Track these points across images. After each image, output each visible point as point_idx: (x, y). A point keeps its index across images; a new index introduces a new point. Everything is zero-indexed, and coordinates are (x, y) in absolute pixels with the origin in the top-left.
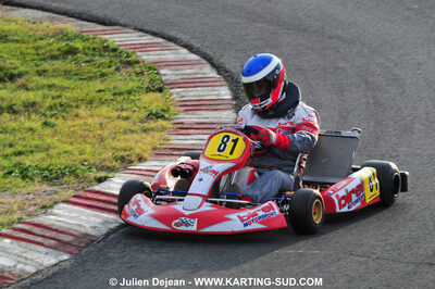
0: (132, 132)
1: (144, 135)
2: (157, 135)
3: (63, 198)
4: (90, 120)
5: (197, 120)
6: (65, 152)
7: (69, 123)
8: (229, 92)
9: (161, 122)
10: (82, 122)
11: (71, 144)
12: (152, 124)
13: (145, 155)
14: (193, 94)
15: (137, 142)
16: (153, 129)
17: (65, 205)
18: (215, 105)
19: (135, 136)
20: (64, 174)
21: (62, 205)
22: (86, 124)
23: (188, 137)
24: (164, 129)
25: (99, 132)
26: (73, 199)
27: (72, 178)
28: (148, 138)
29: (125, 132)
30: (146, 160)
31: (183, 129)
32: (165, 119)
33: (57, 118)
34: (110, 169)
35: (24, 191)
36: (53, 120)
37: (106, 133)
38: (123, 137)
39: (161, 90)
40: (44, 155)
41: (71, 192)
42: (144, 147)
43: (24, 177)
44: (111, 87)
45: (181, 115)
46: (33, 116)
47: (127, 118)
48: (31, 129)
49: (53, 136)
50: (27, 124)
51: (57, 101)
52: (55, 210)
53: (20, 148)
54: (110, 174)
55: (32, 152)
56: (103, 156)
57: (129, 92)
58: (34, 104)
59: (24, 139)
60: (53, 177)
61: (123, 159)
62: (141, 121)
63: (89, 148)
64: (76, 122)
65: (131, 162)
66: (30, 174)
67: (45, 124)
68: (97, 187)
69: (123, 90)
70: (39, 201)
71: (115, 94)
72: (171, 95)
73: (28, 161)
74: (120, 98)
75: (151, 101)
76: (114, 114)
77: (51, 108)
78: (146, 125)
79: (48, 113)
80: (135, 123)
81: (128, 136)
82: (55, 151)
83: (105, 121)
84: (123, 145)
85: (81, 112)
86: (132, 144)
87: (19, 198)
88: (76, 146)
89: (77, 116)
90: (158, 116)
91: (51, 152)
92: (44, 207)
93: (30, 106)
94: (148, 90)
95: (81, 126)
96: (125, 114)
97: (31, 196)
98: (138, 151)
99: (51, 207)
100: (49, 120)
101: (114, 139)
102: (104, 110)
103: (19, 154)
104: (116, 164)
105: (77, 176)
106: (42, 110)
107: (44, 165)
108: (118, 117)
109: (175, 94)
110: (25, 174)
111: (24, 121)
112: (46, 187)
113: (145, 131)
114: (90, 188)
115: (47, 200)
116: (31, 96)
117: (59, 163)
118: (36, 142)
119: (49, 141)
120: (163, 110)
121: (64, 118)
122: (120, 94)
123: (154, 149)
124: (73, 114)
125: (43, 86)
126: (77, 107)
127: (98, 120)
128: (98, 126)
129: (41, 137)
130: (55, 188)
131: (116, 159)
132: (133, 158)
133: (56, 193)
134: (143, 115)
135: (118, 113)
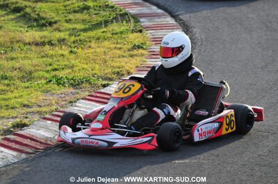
0: (123, 57)
2: (139, 59)
3: (82, 97)
4: (98, 50)
6: (83, 69)
7: (86, 51)
9: (141, 51)
10: (93, 51)
11: (87, 64)
12: (135, 52)
13: (132, 71)
14: (160, 34)
15: (126, 63)
16: (136, 55)
17: (84, 101)
19: (125, 59)
20: (82, 82)
21: (81, 101)
22: (95, 52)
23: (157, 60)
24: (142, 55)
25: (103, 57)
26: (88, 97)
27: (87, 85)
28: (134, 61)
29: (119, 57)
30: (132, 74)
31: (154, 55)
32: (144, 49)
33: (78, 48)
34: (111, 79)
35: (59, 92)
36: (75, 50)
37: (108, 58)
38: (117, 60)
39: (141, 31)
40: (70, 70)
41: (87, 93)
42: (131, 66)
43: (58, 84)
44: (111, 30)
45: (153, 47)
46: (63, 47)
47: (120, 49)
48: (62, 55)
49: (76, 59)
50: (60, 52)
51: (78, 38)
52: (77, 104)
53: (56, 67)
54: (111, 83)
55: (63, 69)
56: (106, 71)
57: (121, 33)
58: (64, 40)
59: (58, 61)
60: (76, 84)
61: (118, 73)
62: (129, 50)
63: (97, 67)
64: (90, 51)
65: (123, 75)
66: (62, 82)
67: (71, 52)
68: (103, 91)
69: (118, 31)
70: (67, 98)
71: (113, 34)
72: (147, 34)
73: (61, 74)
74: (116, 36)
75: (135, 38)
76: (113, 46)
77: (74, 42)
78: (132, 53)
79: (72, 45)
80: (125, 52)
81: (121, 59)
82: (77, 68)
83: (107, 50)
84: (118, 64)
85: (93, 45)
86: (123, 64)
87: (55, 97)
88: (90, 65)
89: (90, 47)
90: (139, 47)
91: (75, 69)
92: (71, 102)
93: (62, 41)
94: (133, 31)
95: (92, 53)
96: (119, 46)
97: (63, 95)
98: (127, 68)
99: (75, 102)
100: (73, 49)
101: (112, 61)
102: (106, 43)
103: (56, 70)
104: (114, 76)
105: (90, 83)
106: (69, 44)
107: (70, 77)
108: (115, 48)
109: (149, 34)
110: (59, 82)
111: (58, 50)
112: (72, 90)
113: (131, 56)
114: (99, 91)
115: (72, 98)
116: (62, 35)
117: (79, 75)
118: (65, 63)
119: (73, 62)
120: (142, 44)
121: (82, 48)
122: (116, 34)
123: (137, 67)
124: (88, 46)
125: (69, 29)
126: (90, 41)
127: (102, 50)
128: (103, 53)
129: (68, 60)
130: (77, 91)
131: (114, 73)
132: (124, 73)
133: (78, 93)
134: (130, 46)
135: (115, 45)
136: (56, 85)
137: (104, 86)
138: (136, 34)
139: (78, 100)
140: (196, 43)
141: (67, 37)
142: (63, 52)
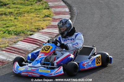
0: (40, 21)
1: (44, 22)
2: (47, 22)
3: (20, 40)
4: (28, 17)
5: (59, 18)
6: (21, 26)
7: (22, 18)
8: (68, 9)
9: (49, 18)
10: (25, 18)
11: (23, 24)
12: (46, 19)
13: (44, 28)
14: (58, 10)
15: (42, 24)
16: (46, 20)
18: (64, 13)
19: (41, 22)
20: (20, 33)
21: (20, 42)
22: (27, 19)
23: (56, 22)
24: (49, 20)
25: (31, 21)
26: (23, 40)
27: (23, 34)
28: (45, 23)
29: (38, 21)
30: (44, 29)
31: (55, 20)
32: (50, 17)
33: (18, 17)
34: (34, 32)
35: (9, 38)
36: (17, 17)
37: (33, 21)
38: (37, 22)
39: (48, 9)
40: (15, 27)
41: (23, 38)
42: (44, 25)
43: (9, 34)
44: (34, 8)
45: (55, 16)
46: (12, 16)
47: (39, 17)
48: (11, 20)
49: (17, 22)
50: (10, 18)
51: (18, 12)
52: (18, 43)
53: (8, 25)
54: (34, 33)
55: (11, 26)
56: (32, 28)
57: (39, 9)
58: (12, 13)
59: (9, 23)
60: (17, 34)
61: (37, 29)
62: (43, 18)
63: (28, 25)
64: (24, 18)
65: (40, 29)
66: (11, 33)
67: (15, 18)
68: (30, 37)
70: (13, 40)
71: (35, 10)
72: (51, 10)
73: (10, 29)
74: (37, 11)
75: (46, 12)
76: (35, 16)
77: (17, 14)
78: (44, 19)
79: (16, 15)
80: (41, 18)
82: (18, 26)
83: (32, 18)
84: (38, 25)
85: (26, 15)
86: (40, 24)
87: (7, 40)
88: (24, 25)
89: (24, 16)
90: (48, 16)
91: (17, 26)
92: (15, 42)
93: (11, 13)
95: (25, 19)
96: (38, 16)
97: (11, 39)
98: (42, 26)
99: (17, 42)
101: (35, 23)
102: (32, 14)
103: (8, 27)
104: (36, 30)
105: (24, 33)
106: (14, 14)
107: (15, 30)
108: (36, 17)
109: (53, 10)
110: (9, 33)
111: (9, 18)
112: (15, 36)
113: (44, 20)
114: (28, 37)
115: (15, 40)
116: (11, 10)
117: (19, 29)
118: (12, 24)
119: (16, 23)
120: (49, 15)
121: (21, 17)
122: (37, 10)
123: (47, 26)
124: (23, 15)
125: (14, 8)
126: (24, 13)
127: (30, 17)
128: (30, 19)
129: (14, 22)
130: (18, 37)
131: (35, 28)
132: (40, 28)
133: (18, 38)
134: (43, 16)
135: (36, 15)
136: (8, 34)
137: (31, 35)
138: (46, 10)
139: (18, 41)
140: (75, 15)
141: (13, 11)
142: (11, 19)
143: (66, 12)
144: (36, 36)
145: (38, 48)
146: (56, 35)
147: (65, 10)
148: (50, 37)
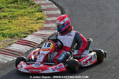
0: (33, 23)
1: (37, 24)
2: (40, 24)
3: (14, 42)
4: (22, 20)
5: (51, 20)
6: (15, 29)
7: (16, 21)
8: (60, 12)
9: (41, 21)
10: (19, 21)
11: (17, 27)
12: (39, 21)
13: (37, 30)
14: (50, 12)
15: (35, 26)
16: (39, 22)
17: (15, 44)
18: (55, 15)
19: (34, 24)
20: (15, 35)
21: (14, 44)
22: (20, 21)
23: (49, 24)
24: (42, 22)
25: (24, 23)
26: (17, 42)
27: (17, 37)
28: (38, 25)
30: (37, 31)
31: (47, 22)
32: (43, 20)
33: (12, 20)
34: (28, 34)
35: (4, 40)
37: (26, 24)
39: (41, 11)
40: (9, 30)
41: (17, 40)
42: (37, 27)
43: (4, 36)
44: (27, 11)
45: (47, 18)
46: (6, 19)
47: (32, 20)
48: (5, 23)
49: (11, 25)
51: (12, 15)
52: (12, 46)
55: (6, 29)
56: (25, 30)
58: (6, 16)
59: (3, 26)
60: (12, 36)
61: (31, 31)
62: (36, 20)
63: (21, 28)
67: (9, 21)
68: (24, 39)
69: (31, 12)
70: (8, 43)
71: (28, 13)
72: (44, 13)
73: (5, 32)
74: (30, 14)
75: (39, 15)
77: (11, 17)
80: (34, 21)
81: (32, 25)
82: (12, 29)
84: (31, 27)
85: (19, 18)
86: (33, 27)
87: (2, 42)
90: (40, 19)
91: (11, 29)
92: (9, 45)
94: (38, 12)
96: (31, 18)
97: (6, 42)
98: (35, 29)
99: (11, 44)
100: (10, 20)
101: (28, 25)
102: (25, 17)
103: (2, 30)
106: (8, 18)
107: (9, 33)
108: (29, 19)
109: (45, 13)
111: (3, 21)
112: (10, 39)
113: (37, 23)
114: (22, 39)
115: (10, 43)
116: (5, 14)
117: (13, 32)
118: (7, 27)
120: (42, 17)
121: (14, 20)
122: (30, 13)
123: (40, 28)
124: (17, 19)
127: (24, 20)
128: (24, 22)
129: (8, 25)
130: (12, 39)
131: (29, 31)
132: (34, 31)
133: (12, 41)
134: (36, 19)
135: (30, 18)
136: (2, 37)
137: (25, 37)
138: (39, 13)
139: (13, 43)
143: (58, 15)
144: (29, 38)
145: (31, 49)
146: (48, 36)
147: (57, 13)
148: (43, 39)
